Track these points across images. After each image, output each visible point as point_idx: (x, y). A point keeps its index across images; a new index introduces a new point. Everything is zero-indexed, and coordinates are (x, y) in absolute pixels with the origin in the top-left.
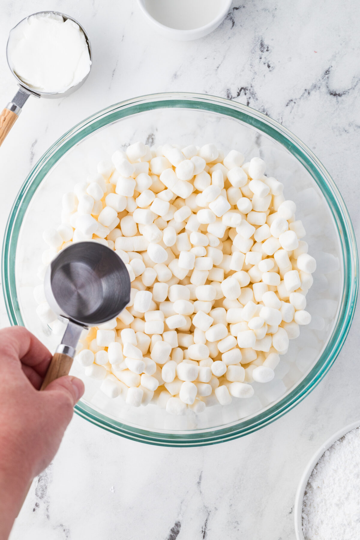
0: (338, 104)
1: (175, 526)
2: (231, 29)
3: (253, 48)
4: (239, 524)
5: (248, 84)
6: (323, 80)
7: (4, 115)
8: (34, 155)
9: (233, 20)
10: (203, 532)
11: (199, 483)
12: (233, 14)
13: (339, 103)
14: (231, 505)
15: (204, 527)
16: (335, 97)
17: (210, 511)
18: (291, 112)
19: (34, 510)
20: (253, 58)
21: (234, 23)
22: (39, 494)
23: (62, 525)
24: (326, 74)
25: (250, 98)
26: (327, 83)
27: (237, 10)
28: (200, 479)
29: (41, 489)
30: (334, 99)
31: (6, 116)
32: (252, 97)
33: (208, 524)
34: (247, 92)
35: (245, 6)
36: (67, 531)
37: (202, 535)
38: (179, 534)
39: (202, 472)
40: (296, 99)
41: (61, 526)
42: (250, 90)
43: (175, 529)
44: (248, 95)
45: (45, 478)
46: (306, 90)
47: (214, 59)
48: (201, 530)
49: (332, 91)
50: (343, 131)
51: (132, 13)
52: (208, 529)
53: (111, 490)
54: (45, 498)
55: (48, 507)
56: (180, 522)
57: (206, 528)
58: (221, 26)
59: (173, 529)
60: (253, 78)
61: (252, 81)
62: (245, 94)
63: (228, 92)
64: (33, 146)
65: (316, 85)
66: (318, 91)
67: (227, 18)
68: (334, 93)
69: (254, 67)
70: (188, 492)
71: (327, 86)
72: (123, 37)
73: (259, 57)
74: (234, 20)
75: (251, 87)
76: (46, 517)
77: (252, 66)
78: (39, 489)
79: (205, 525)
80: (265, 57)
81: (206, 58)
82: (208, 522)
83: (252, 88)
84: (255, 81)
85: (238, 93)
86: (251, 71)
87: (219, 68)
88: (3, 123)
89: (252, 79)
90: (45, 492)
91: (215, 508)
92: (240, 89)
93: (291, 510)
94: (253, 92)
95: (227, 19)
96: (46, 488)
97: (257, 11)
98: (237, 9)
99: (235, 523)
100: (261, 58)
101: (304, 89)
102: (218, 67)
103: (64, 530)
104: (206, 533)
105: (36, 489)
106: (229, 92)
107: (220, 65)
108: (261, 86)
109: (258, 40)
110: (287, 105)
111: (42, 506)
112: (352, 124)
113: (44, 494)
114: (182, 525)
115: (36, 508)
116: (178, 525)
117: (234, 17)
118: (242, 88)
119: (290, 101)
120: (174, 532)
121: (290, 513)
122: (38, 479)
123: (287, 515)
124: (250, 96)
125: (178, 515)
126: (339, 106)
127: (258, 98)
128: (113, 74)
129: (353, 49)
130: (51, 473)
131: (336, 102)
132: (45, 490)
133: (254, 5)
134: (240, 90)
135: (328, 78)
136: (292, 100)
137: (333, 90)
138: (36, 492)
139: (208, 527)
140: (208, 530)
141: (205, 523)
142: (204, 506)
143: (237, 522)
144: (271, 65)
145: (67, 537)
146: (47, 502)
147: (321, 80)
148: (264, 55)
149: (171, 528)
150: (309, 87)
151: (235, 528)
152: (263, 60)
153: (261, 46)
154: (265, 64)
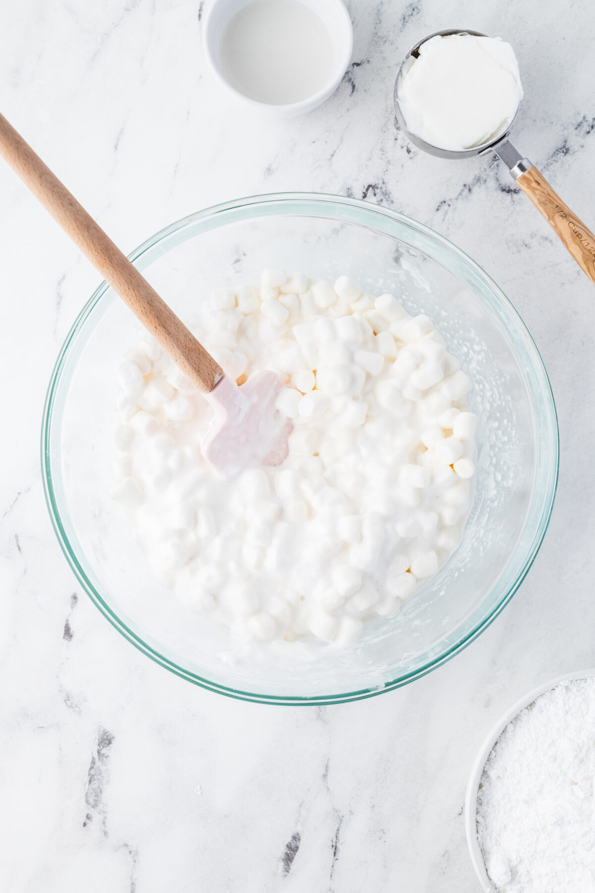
0: (513, 205)
1: (292, 840)
2: (350, 96)
3: (385, 124)
4: (385, 834)
5: (378, 180)
6: (490, 170)
8: (61, 298)
9: (352, 82)
10: (334, 848)
11: (325, 776)
12: (352, 74)
13: (515, 204)
14: (373, 806)
15: (334, 840)
16: (510, 194)
17: (343, 817)
18: (443, 220)
19: (85, 825)
20: (384, 139)
21: (354, 87)
22: (91, 801)
23: (126, 845)
24: (495, 161)
25: (382, 200)
26: (496, 174)
27: (359, 67)
28: (326, 770)
29: (94, 794)
30: (507, 197)
32: (384, 199)
33: (340, 836)
34: (377, 191)
35: (371, 60)
36: (135, 852)
37: (333, 851)
38: (298, 851)
39: (329, 759)
40: (451, 200)
41: (125, 847)
42: (381, 188)
43: (292, 845)
44: (379, 197)
45: (99, 777)
46: (465, 185)
47: (326, 142)
48: (331, 844)
49: (504, 185)
50: (522, 246)
51: (201, 77)
53: (197, 791)
54: (101, 806)
55: (104, 819)
56: (300, 833)
57: (338, 841)
58: (337, 92)
59: (289, 845)
60: (385, 170)
61: (384, 175)
62: (375, 195)
63: (348, 192)
64: (59, 284)
65: (480, 177)
66: (483, 186)
68: (508, 189)
69: (387, 152)
70: (309, 789)
71: (497, 178)
72: (188, 113)
73: (393, 138)
74: (354, 82)
75: (384, 183)
76: (103, 833)
77: (384, 151)
78: (91, 794)
79: (336, 837)
80: (403, 138)
81: (313, 142)
82: (340, 832)
83: (385, 185)
84: (388, 174)
85: (364, 193)
86: (381, 159)
87: (334, 157)
89: (384, 172)
90: (99, 797)
91: (350, 811)
92: (366, 187)
93: (460, 810)
94: (386, 191)
95: (344, 81)
96: (101, 792)
97: (389, 67)
98: (358, 65)
99: (380, 832)
100: (396, 139)
101: (461, 184)
102: (332, 155)
103: (130, 852)
104: (337, 848)
105: (87, 795)
106: (350, 192)
107: (335, 152)
108: (398, 182)
109: (391, 112)
110: (438, 210)
111: (97, 818)
112: (535, 235)
113: (98, 801)
114: (302, 838)
115: (88, 822)
116: (296, 838)
117: (355, 78)
118: (369, 186)
119: (442, 203)
120: (291, 848)
121: (460, 814)
122: (89, 779)
123: (455, 818)
124: (382, 197)
125: (297, 824)
126: (515, 208)
127: (394, 201)
128: (176, 171)
129: (535, 121)
131: (510, 203)
132: (99, 795)
133: (384, 59)
134: (367, 189)
135: (497, 166)
136: (445, 202)
137: (506, 184)
138: (86, 799)
139: (341, 841)
140: (341, 844)
141: (336, 834)
142: (334, 809)
143: (383, 831)
144: (412, 150)
145: (135, 861)
146: (104, 812)
147: (487, 170)
148: (401, 134)
149: (286, 843)
150: (469, 181)
151: (380, 839)
152: (399, 142)
153: (396, 121)
154: (402, 147)
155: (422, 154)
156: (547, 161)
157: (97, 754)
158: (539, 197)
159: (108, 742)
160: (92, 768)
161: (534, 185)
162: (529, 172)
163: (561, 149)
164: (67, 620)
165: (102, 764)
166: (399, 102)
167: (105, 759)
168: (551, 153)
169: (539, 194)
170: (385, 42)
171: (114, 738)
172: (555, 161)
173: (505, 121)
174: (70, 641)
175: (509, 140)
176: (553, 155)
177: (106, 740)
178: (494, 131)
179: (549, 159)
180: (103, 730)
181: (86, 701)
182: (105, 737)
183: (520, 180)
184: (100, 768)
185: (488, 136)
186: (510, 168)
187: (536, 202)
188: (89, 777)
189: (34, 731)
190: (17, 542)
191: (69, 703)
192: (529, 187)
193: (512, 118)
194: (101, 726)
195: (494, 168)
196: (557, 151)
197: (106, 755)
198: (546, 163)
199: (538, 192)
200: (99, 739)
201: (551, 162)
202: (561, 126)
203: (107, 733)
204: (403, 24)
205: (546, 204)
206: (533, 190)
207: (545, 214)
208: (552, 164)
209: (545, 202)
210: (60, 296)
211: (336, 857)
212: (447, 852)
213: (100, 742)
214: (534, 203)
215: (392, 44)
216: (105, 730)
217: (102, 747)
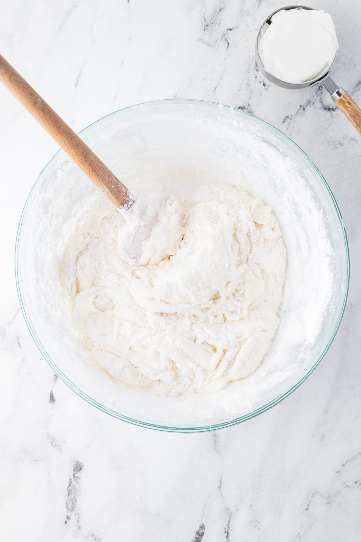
0: (332, 118)
1: (199, 529)
2: (226, 50)
3: (249, 68)
4: (259, 523)
5: (245, 103)
6: (317, 96)
9: (227, 41)
10: (227, 533)
11: (220, 487)
12: (227, 35)
13: (333, 117)
14: (251, 506)
15: (227, 528)
16: (329, 111)
17: (232, 513)
18: (288, 129)
19: (66, 522)
20: (248, 77)
21: (228, 44)
22: (70, 507)
23: (93, 535)
24: (319, 90)
26: (321, 98)
27: (231, 31)
28: (220, 483)
29: (71, 502)
30: (328, 113)
33: (230, 525)
34: (245, 110)
35: (239, 26)
36: (99, 540)
37: (226, 535)
38: (204, 536)
39: (222, 476)
40: (292, 116)
41: (92, 536)
42: (247, 109)
43: (200, 532)
45: (75, 491)
46: (301, 106)
47: (212, 80)
48: (225, 531)
49: (325, 106)
50: (338, 144)
51: (130, 39)
52: (231, 529)
53: (138, 499)
54: (76, 510)
55: (78, 518)
56: (204, 524)
57: (229, 529)
59: (198, 532)
60: (249, 97)
61: (249, 100)
65: (310, 100)
66: (312, 107)
67: (221, 39)
68: (328, 108)
69: (250, 86)
70: (210, 496)
71: (321, 101)
72: (123, 62)
73: (254, 76)
74: (229, 41)
75: (249, 105)
76: (78, 528)
77: (248, 85)
78: (70, 502)
79: (228, 526)
80: (260, 76)
81: (203, 80)
82: (230, 523)
83: (249, 107)
84: (251, 100)
86: (247, 90)
87: (217, 89)
89: (249, 98)
90: (75, 504)
91: (237, 509)
93: (307, 507)
94: (250, 110)
96: (76, 501)
97: (250, 31)
99: (256, 522)
100: (256, 77)
101: (298, 105)
102: (216, 88)
103: (96, 539)
104: (229, 533)
105: (66, 503)
107: (217, 86)
108: (258, 104)
109: (253, 60)
110: (284, 122)
111: (73, 518)
112: (346, 137)
113: (74, 507)
114: (206, 527)
115: (68, 520)
116: (202, 527)
117: (229, 38)
118: (240, 107)
119: (286, 118)
120: (199, 534)
121: (307, 509)
122: (68, 493)
123: (304, 512)
125: (202, 518)
126: (333, 120)
128: (115, 100)
129: (344, 64)
130: (79, 487)
131: (330, 117)
132: (75, 503)
133: (247, 26)
136: (288, 117)
137: (327, 105)
138: (66, 506)
139: (231, 528)
140: (231, 531)
141: (228, 524)
142: (226, 508)
143: (257, 522)
144: (267, 84)
146: (78, 514)
147: (315, 96)
148: (260, 74)
149: (196, 530)
150: (303, 103)
151: (256, 527)
152: (258, 79)
153: (256, 66)
154: (260, 82)
155: (273, 86)
156: (353, 89)
157: (72, 476)
158: (350, 112)
159: (79, 468)
160: (69, 486)
161: (347, 105)
162: (344, 97)
164: (51, 391)
165: (76, 483)
166: (259, 53)
167: (78, 480)
168: (355, 84)
169: (350, 111)
170: (248, 15)
171: (83, 466)
172: (358, 89)
173: (327, 64)
174: (54, 404)
175: (330, 76)
176: (357, 86)
177: (78, 468)
178: (320, 71)
179: (354, 88)
180: (76, 461)
181: (65, 442)
182: (78, 466)
183: (338, 102)
184: (75, 486)
185: (317, 74)
186: (331, 94)
187: (349, 115)
188: (68, 491)
189: (32, 463)
190: (18, 341)
191: (54, 444)
192: (344, 106)
193: (332, 62)
194: (75, 459)
195: (319, 94)
196: (359, 83)
197: (78, 477)
198: (352, 91)
199: (349, 109)
200: (73, 467)
201: (355, 90)
203: (79, 463)
204: (259, 3)
205: (355, 117)
206: (347, 108)
207: (354, 123)
208: (356, 91)
209: (355, 116)
211: (228, 539)
212: (299, 534)
213: (75, 468)
214: (347, 117)
215: (252, 16)
217: (76, 472)
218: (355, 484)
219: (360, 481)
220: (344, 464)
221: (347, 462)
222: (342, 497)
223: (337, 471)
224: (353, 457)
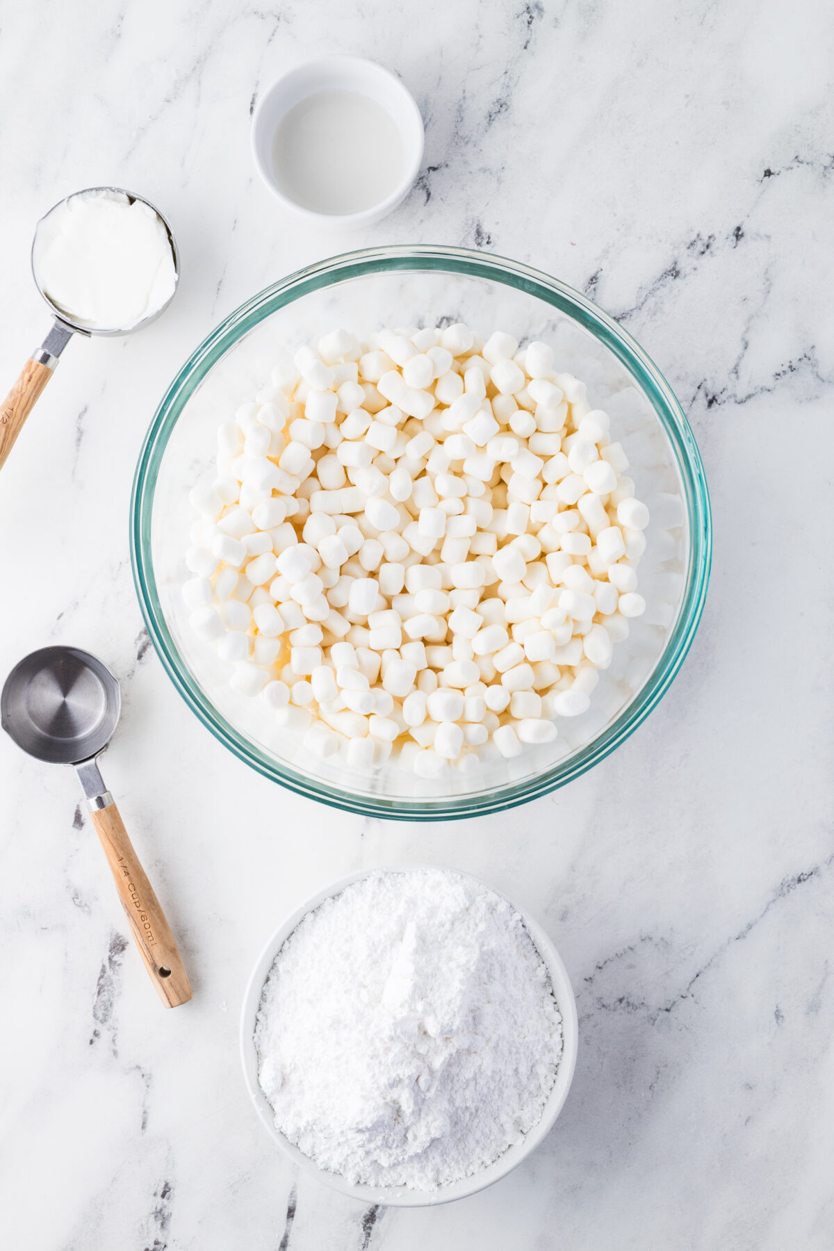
2: (425, 205)
3: (463, 239)
6: (586, 294)
7: (29, 371)
8: (82, 433)
9: (427, 189)
12: (427, 179)
19: (91, 1042)
21: (429, 195)
22: (100, 1015)
23: (138, 1068)
24: (591, 284)
27: (436, 172)
29: (103, 1007)
31: (33, 372)
35: (450, 163)
36: (148, 1076)
40: (534, 336)
41: (137, 1069)
42: (456, 321)
45: (110, 988)
51: (251, 180)
54: (110, 1022)
55: (114, 1036)
58: (408, 199)
61: (460, 306)
64: (80, 417)
67: (417, 186)
72: (235, 222)
74: (430, 189)
76: (112, 1053)
78: (100, 1006)
85: (437, 325)
88: (27, 385)
89: (460, 303)
90: (109, 1011)
92: (440, 319)
95: (417, 188)
96: (111, 1005)
98: (434, 169)
103: (143, 1076)
105: (94, 1008)
109: (472, 224)
110: (519, 347)
111: (105, 1035)
113: (108, 1015)
115: (95, 1039)
117: (430, 185)
118: (443, 318)
119: (524, 340)
122: (98, 990)
128: (218, 289)
129: (640, 238)
132: (109, 1009)
133: (465, 162)
134: (441, 322)
135: (595, 290)
136: (527, 338)
138: (94, 1012)
145: (148, 1086)
146: (114, 1028)
156: (653, 284)
157: (108, 961)
159: (121, 947)
160: (101, 977)
163: (670, 271)
164: (78, 806)
165: (114, 973)
167: (117, 968)
168: (659, 276)
170: (467, 143)
171: (128, 943)
172: (662, 285)
174: (81, 829)
176: (661, 279)
177: (119, 946)
180: (116, 934)
181: (97, 899)
182: (118, 942)
184: (112, 978)
188: (98, 987)
189: (36, 932)
191: (77, 901)
194: (114, 929)
195: (591, 292)
196: (666, 274)
198: (651, 287)
200: (110, 944)
202: (671, 244)
203: (120, 937)
204: (488, 123)
208: (658, 289)
210: (80, 432)
213: (112, 947)
215: (475, 145)
216: (118, 933)
217: (114, 953)
218: (618, 1003)
219: (627, 998)
220: (600, 965)
221: (605, 962)
222: (595, 1026)
223: (587, 978)
224: (617, 955)
